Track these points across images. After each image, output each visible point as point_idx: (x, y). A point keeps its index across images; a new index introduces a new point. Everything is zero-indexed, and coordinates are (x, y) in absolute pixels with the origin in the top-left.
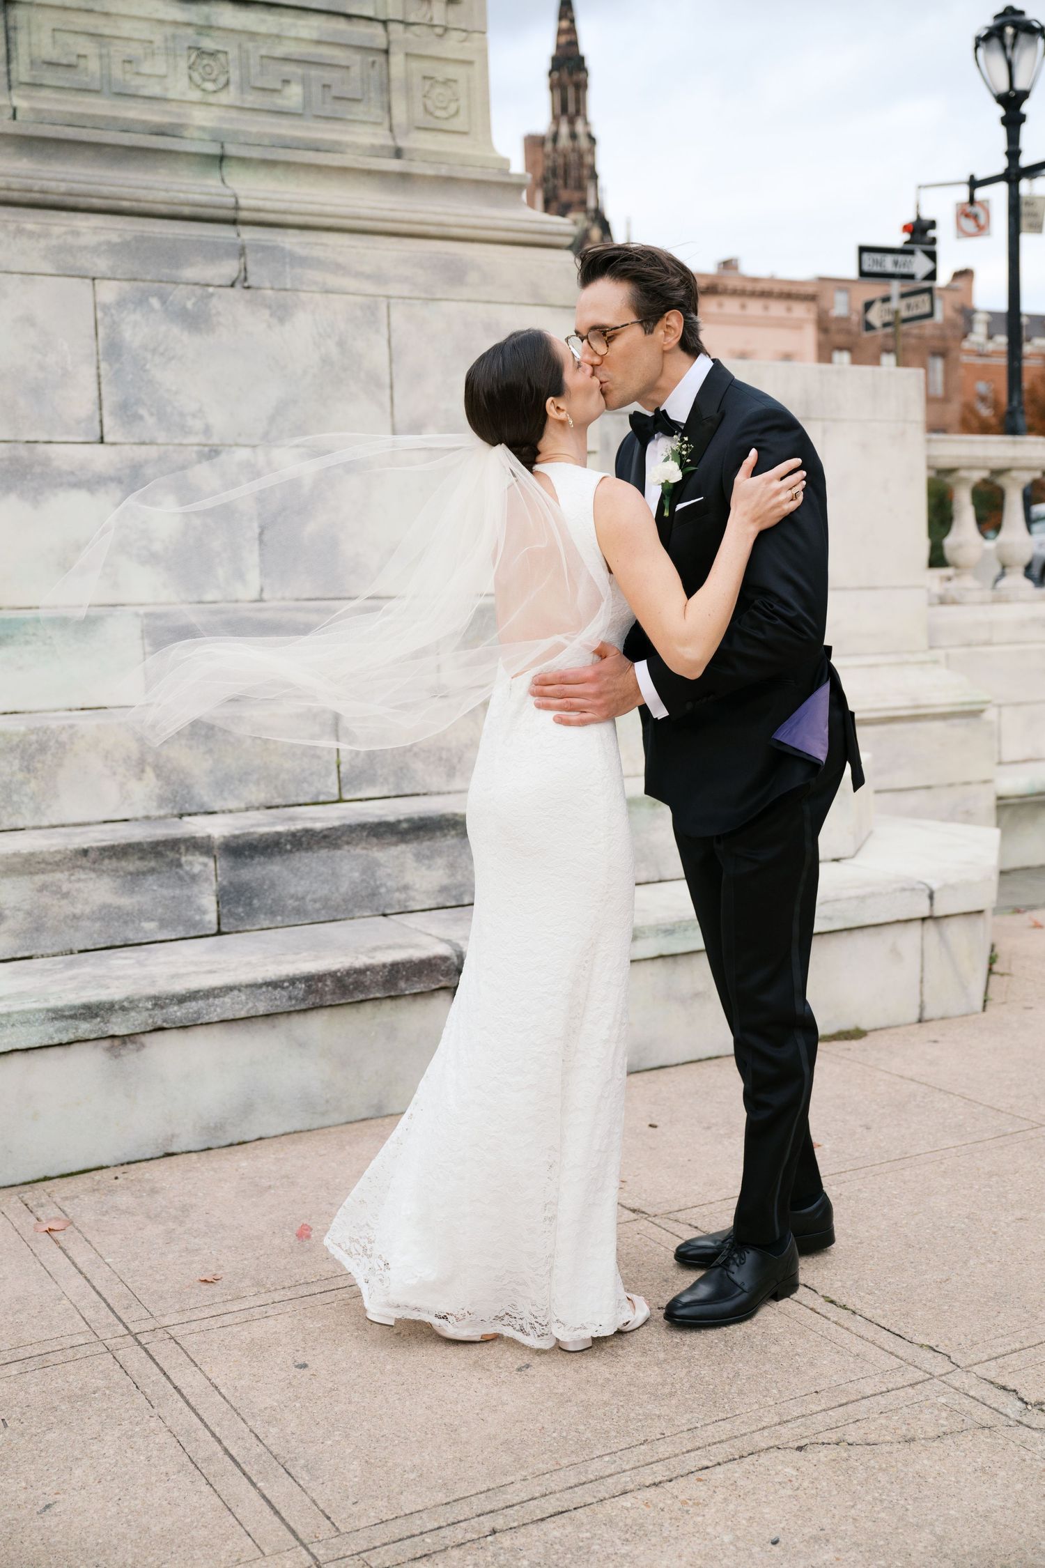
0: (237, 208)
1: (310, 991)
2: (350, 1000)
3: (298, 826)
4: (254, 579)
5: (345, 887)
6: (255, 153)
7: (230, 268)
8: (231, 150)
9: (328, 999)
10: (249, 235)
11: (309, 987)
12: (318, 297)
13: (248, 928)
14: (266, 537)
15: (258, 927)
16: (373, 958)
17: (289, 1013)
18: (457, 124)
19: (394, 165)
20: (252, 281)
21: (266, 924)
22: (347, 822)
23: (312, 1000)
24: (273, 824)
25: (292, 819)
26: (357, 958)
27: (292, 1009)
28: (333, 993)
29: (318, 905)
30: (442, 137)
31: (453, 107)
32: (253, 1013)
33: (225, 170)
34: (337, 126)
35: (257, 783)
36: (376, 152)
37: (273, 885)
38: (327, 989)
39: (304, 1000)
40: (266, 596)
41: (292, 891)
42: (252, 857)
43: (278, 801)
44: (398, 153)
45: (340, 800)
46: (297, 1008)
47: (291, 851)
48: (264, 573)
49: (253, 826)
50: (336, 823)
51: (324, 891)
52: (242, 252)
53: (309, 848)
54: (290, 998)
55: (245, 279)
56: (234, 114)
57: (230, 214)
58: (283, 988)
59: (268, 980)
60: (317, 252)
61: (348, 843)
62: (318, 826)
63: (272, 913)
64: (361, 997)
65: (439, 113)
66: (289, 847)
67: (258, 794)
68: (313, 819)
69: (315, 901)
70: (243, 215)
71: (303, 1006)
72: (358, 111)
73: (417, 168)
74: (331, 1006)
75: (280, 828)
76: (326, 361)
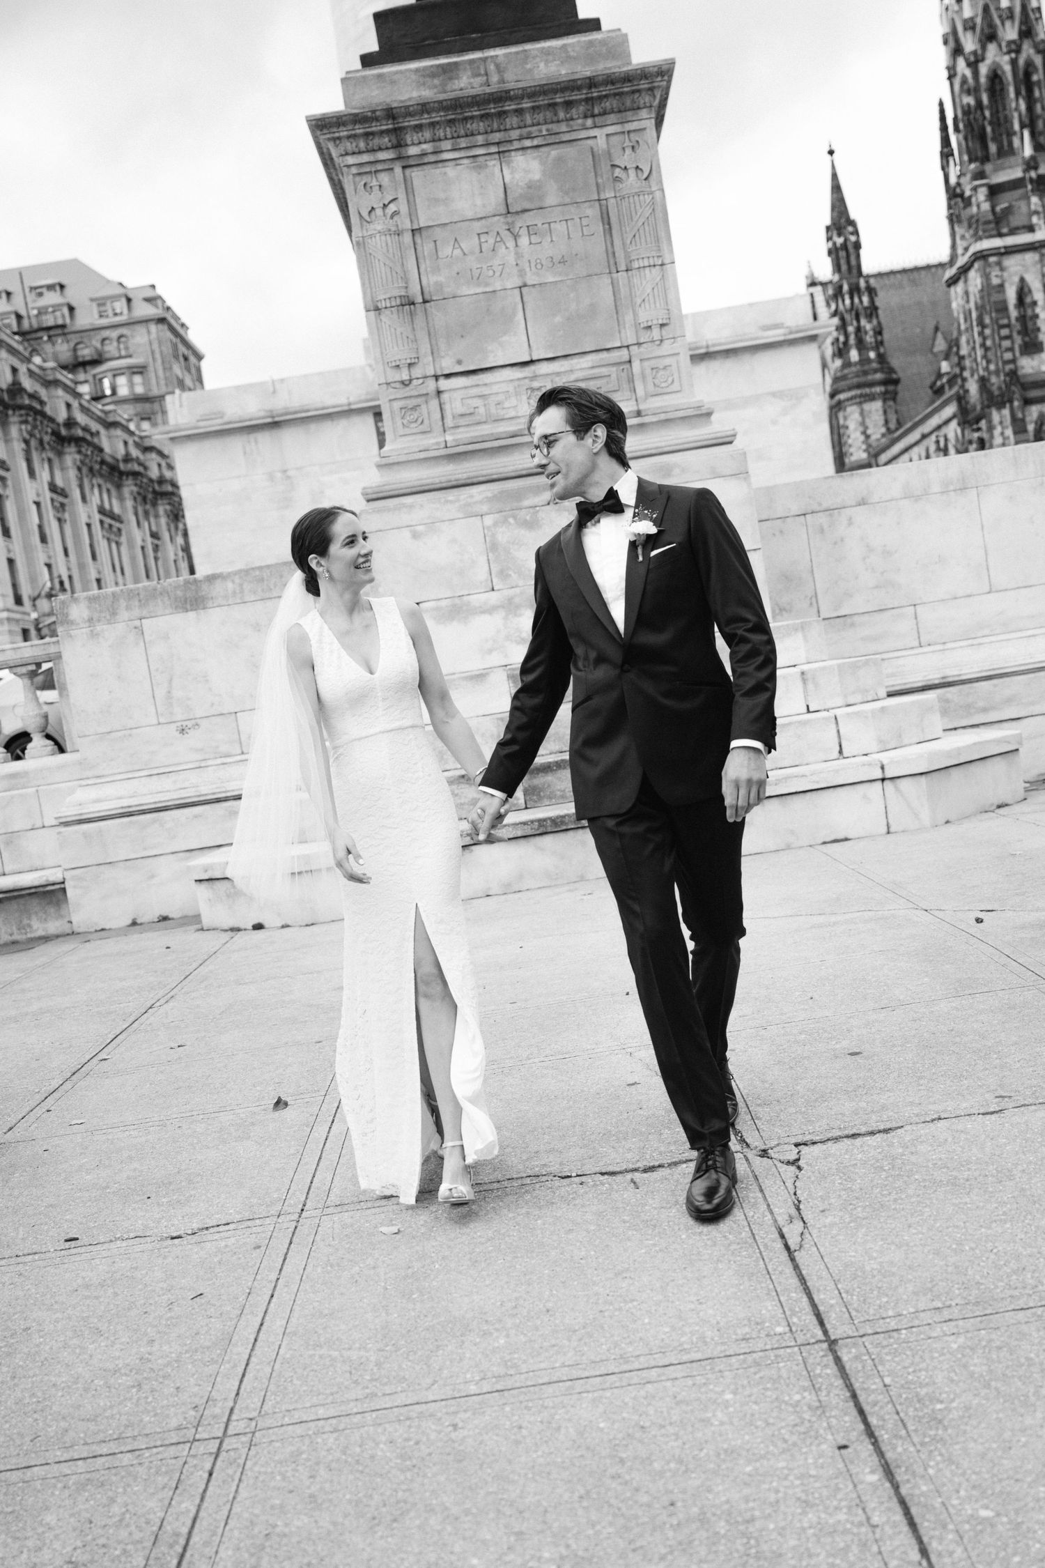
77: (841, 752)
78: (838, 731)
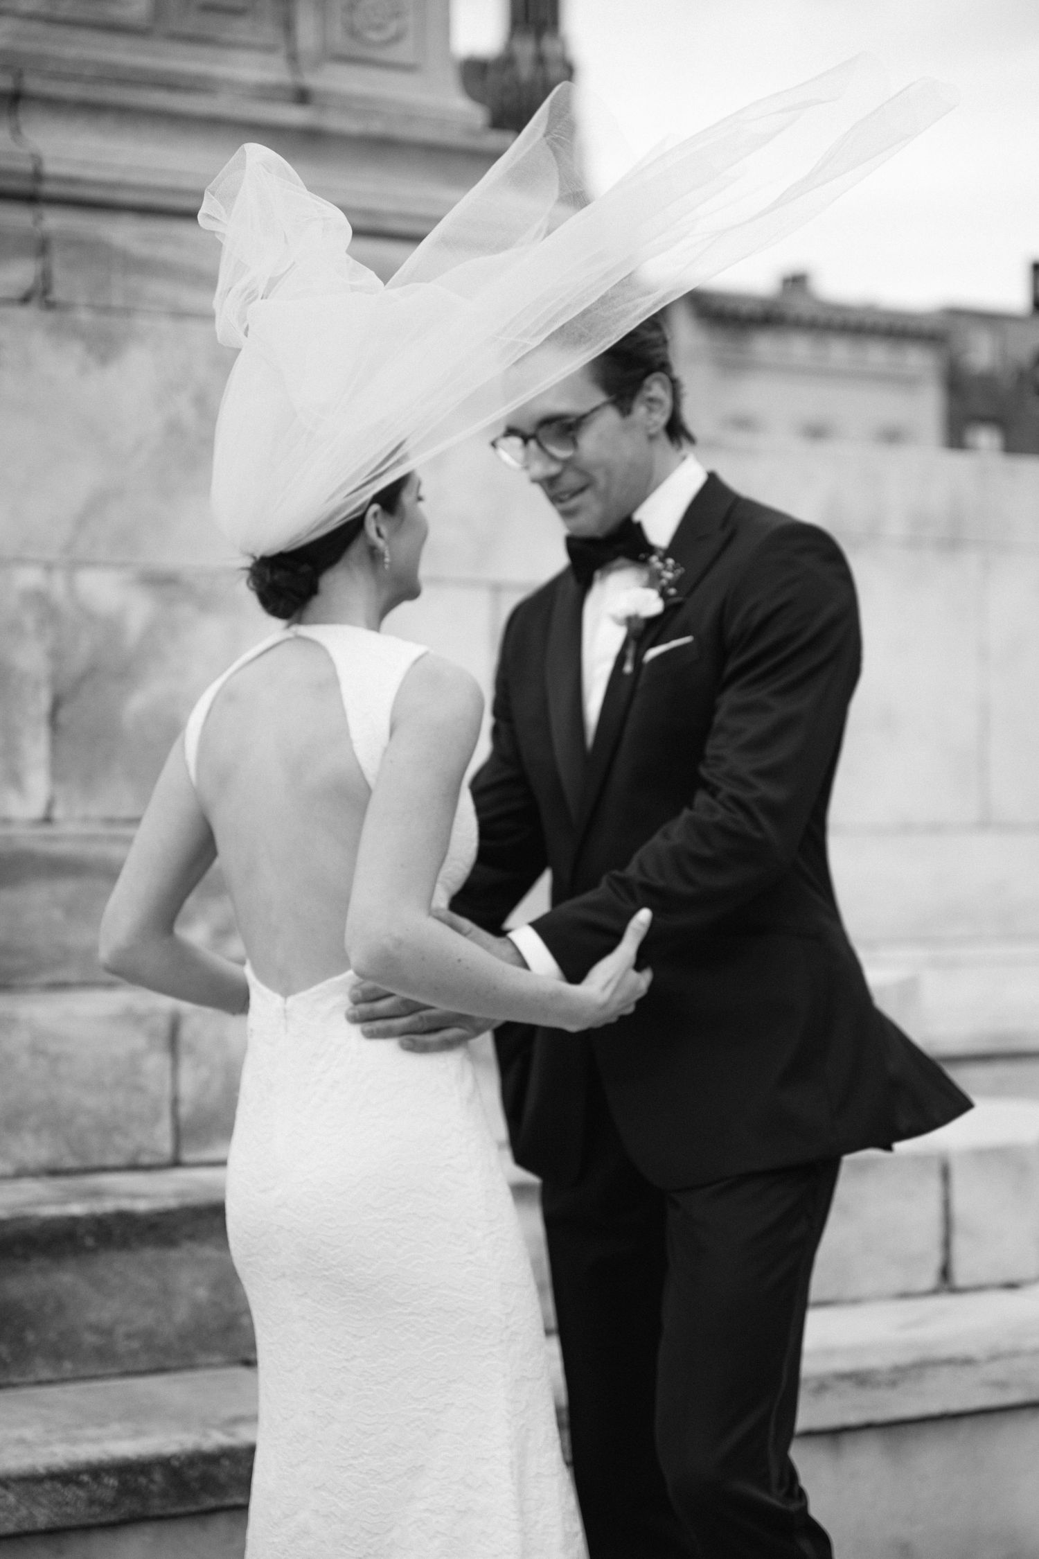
0: (38, 176)
1: (125, 1490)
2: (193, 1508)
3: (108, 1206)
4: (38, 784)
5: (182, 1313)
6: (72, 91)
7: (21, 273)
8: (33, 84)
9: (156, 1506)
10: (54, 221)
11: (123, 1483)
12: (165, 325)
13: (15, 1379)
14: (64, 715)
15: (31, 1378)
16: (232, 1435)
17: (86, 1529)
18: (402, 52)
19: (295, 116)
20: (58, 294)
21: (45, 1374)
22: (190, 1201)
23: (130, 1505)
24: (64, 1202)
25: (97, 1194)
26: (205, 1435)
27: (92, 1521)
28: (164, 1494)
29: (135, 1345)
30: (374, 74)
31: (393, 27)
32: (27, 1526)
33: (22, 117)
34: (206, 51)
35: (37, 1131)
36: (267, 93)
37: (60, 1308)
38: (154, 1488)
39: (114, 1505)
40: (58, 813)
41: (92, 1317)
42: (26, 1258)
43: (70, 1162)
44: (302, 97)
45: (176, 1163)
46: (103, 1519)
47: (93, 1251)
48: (57, 774)
49: (30, 1204)
50: (172, 1203)
51: (146, 1318)
52: (42, 247)
53: (124, 1244)
54: (91, 1502)
55: (46, 291)
56: (36, 28)
57: (24, 186)
58: (80, 1484)
59: (55, 1469)
60: (166, 252)
61: (191, 1237)
62: (142, 1206)
63: (56, 1355)
64: (211, 1502)
65: (374, 36)
66: (90, 1242)
67: (34, 1150)
68: (134, 1196)
69: (129, 1336)
70: (48, 188)
71: (112, 1517)
72: (240, 29)
73: (335, 122)
74: (160, 1518)
75: (77, 1209)
76: (174, 428)
77: (945, 1273)
78: (947, 1204)
